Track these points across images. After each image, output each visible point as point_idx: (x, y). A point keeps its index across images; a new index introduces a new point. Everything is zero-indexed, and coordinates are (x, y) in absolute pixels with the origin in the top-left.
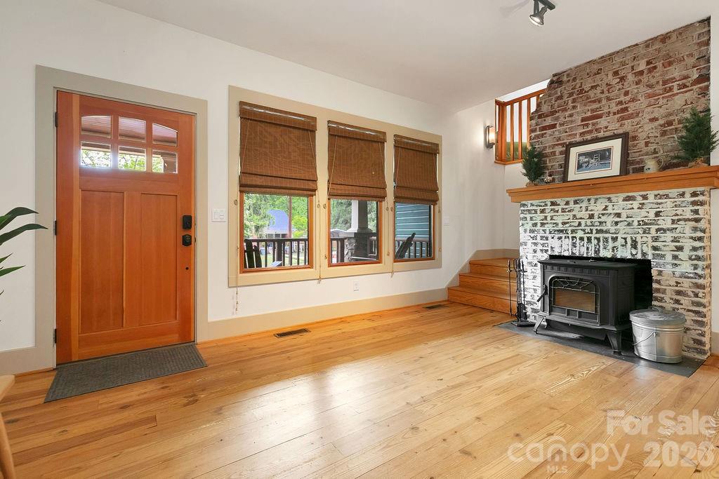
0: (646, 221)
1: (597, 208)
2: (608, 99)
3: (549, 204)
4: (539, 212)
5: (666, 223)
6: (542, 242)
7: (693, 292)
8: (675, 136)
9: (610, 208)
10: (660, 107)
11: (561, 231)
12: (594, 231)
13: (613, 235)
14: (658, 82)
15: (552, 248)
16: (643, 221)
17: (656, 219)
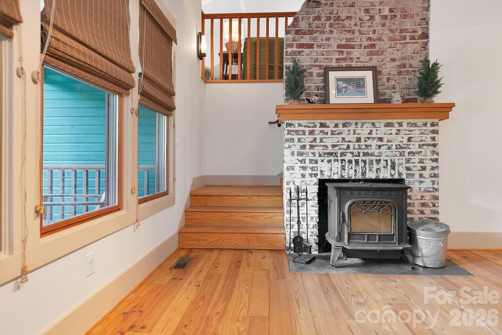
0: (402, 145)
1: (364, 132)
2: (361, 33)
3: (318, 125)
4: (307, 133)
5: (414, 147)
6: (311, 165)
7: (432, 203)
8: (407, 77)
9: (374, 132)
10: (398, 50)
11: (331, 154)
12: (361, 154)
13: (377, 158)
14: (397, 29)
15: (321, 171)
16: (399, 145)
17: (408, 143)
